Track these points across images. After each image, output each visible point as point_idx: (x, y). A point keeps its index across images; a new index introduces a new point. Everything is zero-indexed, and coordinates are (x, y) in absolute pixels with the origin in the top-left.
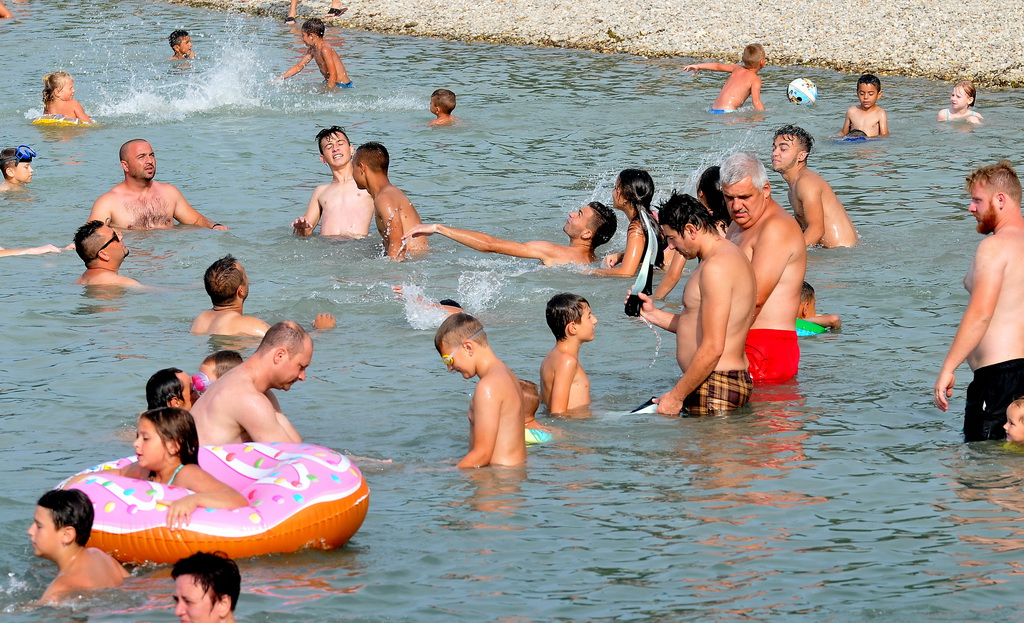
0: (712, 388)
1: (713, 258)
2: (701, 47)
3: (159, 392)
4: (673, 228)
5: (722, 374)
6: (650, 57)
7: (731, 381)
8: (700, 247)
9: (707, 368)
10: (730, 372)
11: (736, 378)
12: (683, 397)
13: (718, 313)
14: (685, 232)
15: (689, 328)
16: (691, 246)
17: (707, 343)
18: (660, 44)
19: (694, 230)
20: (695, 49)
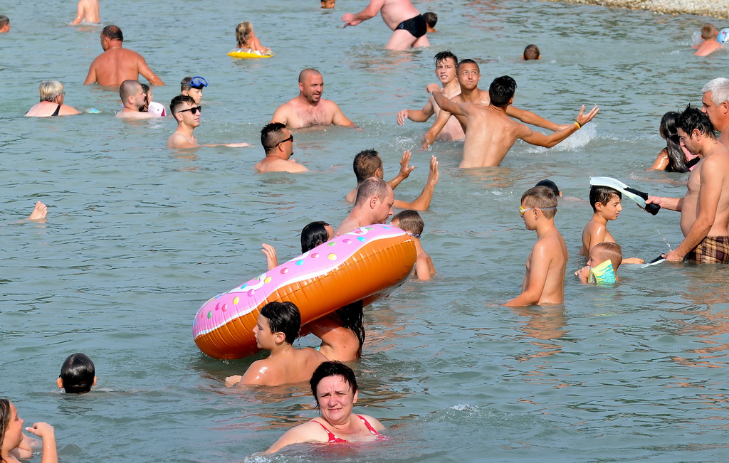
0: (705, 249)
1: (711, 157)
2: (701, 7)
3: (311, 236)
4: (684, 131)
5: (712, 239)
6: (665, 13)
7: (718, 243)
8: (702, 147)
9: (701, 234)
10: (717, 238)
11: (722, 242)
12: (684, 254)
13: (712, 196)
14: (693, 135)
15: (691, 206)
16: (696, 145)
17: (703, 216)
18: (672, 4)
19: (699, 134)
20: (697, 8)
